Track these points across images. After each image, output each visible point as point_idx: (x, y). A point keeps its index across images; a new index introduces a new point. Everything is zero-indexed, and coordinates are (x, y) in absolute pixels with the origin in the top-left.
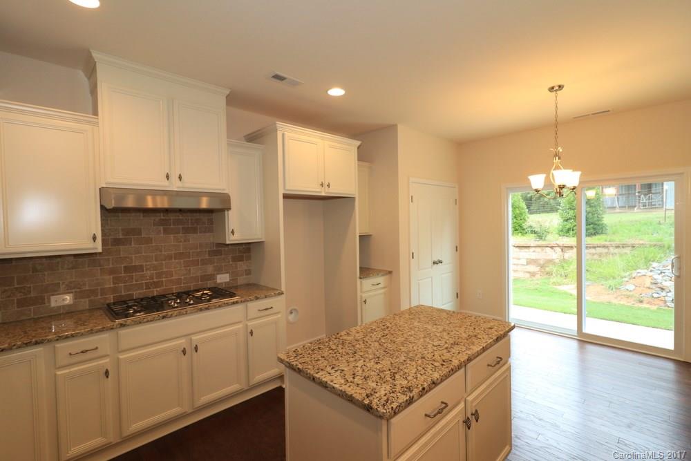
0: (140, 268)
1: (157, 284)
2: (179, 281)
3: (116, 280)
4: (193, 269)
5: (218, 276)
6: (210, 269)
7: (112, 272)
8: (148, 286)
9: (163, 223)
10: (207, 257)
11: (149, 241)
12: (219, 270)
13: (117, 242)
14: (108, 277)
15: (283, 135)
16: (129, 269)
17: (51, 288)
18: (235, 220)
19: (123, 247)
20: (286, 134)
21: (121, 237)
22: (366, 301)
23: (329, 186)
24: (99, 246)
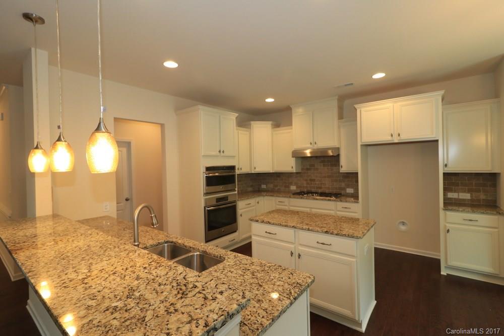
0: (314, 180)
1: (320, 188)
3: (307, 184)
4: (335, 183)
5: (348, 189)
6: (343, 185)
7: (306, 180)
8: (317, 188)
9: (323, 162)
10: (341, 178)
11: (317, 169)
12: (348, 186)
13: (308, 169)
14: (305, 182)
15: (361, 111)
16: (311, 180)
17: (291, 184)
18: (343, 161)
19: (309, 171)
20: (362, 109)
21: (308, 167)
22: (448, 231)
23: (399, 135)
24: (294, 170)
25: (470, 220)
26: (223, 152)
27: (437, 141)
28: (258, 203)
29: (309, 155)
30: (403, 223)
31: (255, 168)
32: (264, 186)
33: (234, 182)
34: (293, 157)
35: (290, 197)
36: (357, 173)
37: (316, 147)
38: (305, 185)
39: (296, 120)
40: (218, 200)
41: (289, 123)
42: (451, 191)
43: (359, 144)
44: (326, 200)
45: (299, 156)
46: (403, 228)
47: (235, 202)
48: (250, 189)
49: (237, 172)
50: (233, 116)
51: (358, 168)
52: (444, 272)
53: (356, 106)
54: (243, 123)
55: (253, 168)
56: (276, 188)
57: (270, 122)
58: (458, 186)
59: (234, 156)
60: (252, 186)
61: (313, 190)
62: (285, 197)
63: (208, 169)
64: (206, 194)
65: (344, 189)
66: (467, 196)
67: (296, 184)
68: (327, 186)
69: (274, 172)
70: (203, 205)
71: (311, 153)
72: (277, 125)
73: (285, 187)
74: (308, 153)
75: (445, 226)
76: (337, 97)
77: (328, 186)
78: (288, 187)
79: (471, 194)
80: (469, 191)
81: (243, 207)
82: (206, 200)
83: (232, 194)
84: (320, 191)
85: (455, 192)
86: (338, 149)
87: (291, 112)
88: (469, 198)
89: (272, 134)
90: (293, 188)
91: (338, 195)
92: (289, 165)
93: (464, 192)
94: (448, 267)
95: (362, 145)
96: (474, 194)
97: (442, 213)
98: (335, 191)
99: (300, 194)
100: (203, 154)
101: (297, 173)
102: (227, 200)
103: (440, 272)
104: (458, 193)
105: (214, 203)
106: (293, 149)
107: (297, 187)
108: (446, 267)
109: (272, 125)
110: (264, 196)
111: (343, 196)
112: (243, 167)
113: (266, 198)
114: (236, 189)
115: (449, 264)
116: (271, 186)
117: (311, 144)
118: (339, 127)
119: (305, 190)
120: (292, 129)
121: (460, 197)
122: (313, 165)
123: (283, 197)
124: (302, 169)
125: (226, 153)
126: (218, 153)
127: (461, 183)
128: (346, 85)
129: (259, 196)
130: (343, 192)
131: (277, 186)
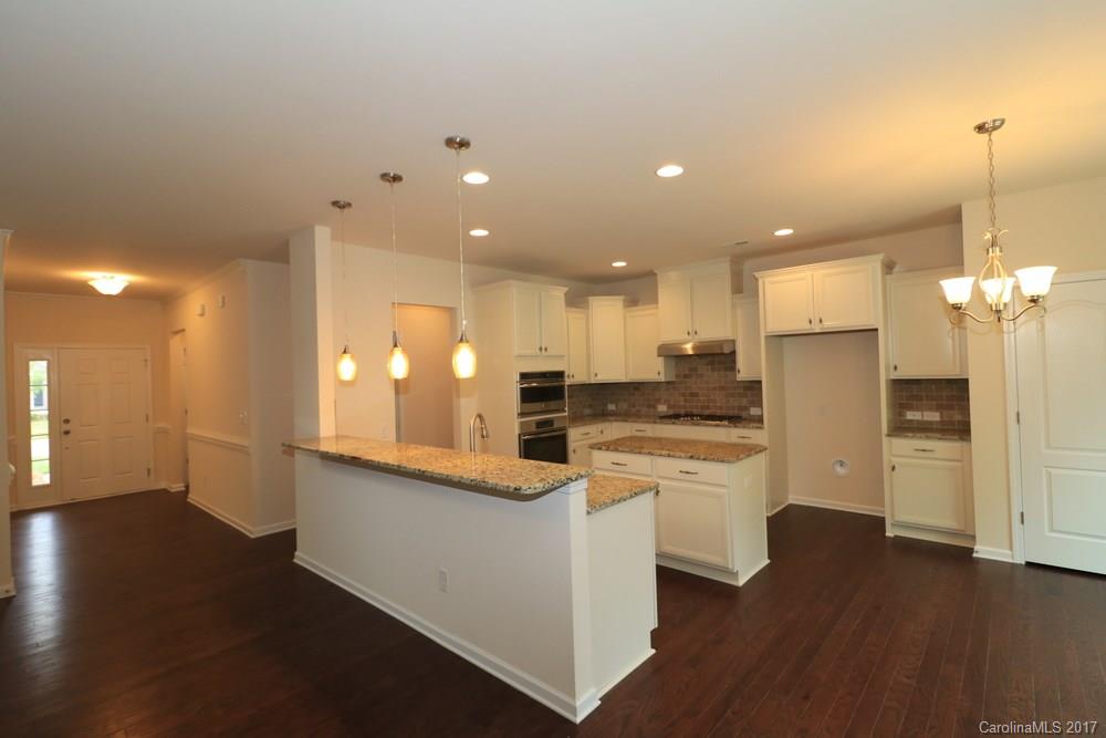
0: (696, 395)
1: (708, 407)
2: (721, 408)
3: (685, 401)
4: (731, 400)
5: (751, 409)
6: (744, 402)
7: (684, 395)
8: (702, 408)
10: (741, 391)
12: (751, 404)
13: (686, 376)
14: (682, 399)
15: (764, 283)
16: (692, 395)
17: (658, 401)
18: (741, 362)
19: (688, 380)
20: (767, 280)
21: (687, 372)
22: (893, 468)
23: (821, 321)
24: (662, 378)
25: (924, 450)
26: (546, 349)
27: (876, 330)
28: (602, 432)
29: (691, 352)
30: (842, 464)
31: (596, 375)
32: (612, 407)
33: (562, 397)
34: (659, 356)
35: (655, 423)
36: (760, 382)
37: (697, 338)
38: (682, 403)
39: (664, 294)
40: (540, 424)
41: (653, 299)
42: (911, 408)
43: (763, 335)
44: (711, 425)
45: (671, 354)
46: (839, 470)
47: (564, 429)
48: (587, 411)
49: (568, 382)
50: (559, 293)
51: (760, 373)
52: (889, 534)
53: (756, 274)
54: (575, 301)
55: (593, 375)
56: (634, 410)
57: (622, 298)
58: (922, 400)
59: (562, 356)
60: (591, 406)
61: (695, 411)
62: (647, 422)
63: (524, 376)
64: (522, 414)
65: (746, 408)
66: (934, 416)
67: (667, 402)
68: (718, 404)
69: (628, 381)
70: (517, 432)
71: (694, 348)
72: (632, 302)
73: (649, 406)
74: (689, 348)
75: (890, 461)
76: (728, 258)
77: (720, 403)
78: (655, 407)
79: (941, 413)
80: (939, 408)
81: (576, 436)
82: (522, 423)
83: (560, 416)
84: (707, 412)
85: (918, 409)
86: (733, 341)
87: (656, 281)
88: (938, 419)
89: (625, 318)
90: (662, 408)
91: (734, 419)
92: (653, 370)
93: (931, 409)
94: (895, 525)
95: (767, 337)
96: (945, 413)
97: (885, 440)
98: (731, 413)
99: (674, 417)
100: (516, 353)
101: (668, 383)
102: (552, 425)
103: (885, 532)
104: (922, 411)
105: (534, 429)
106: (660, 343)
107: (669, 407)
108: (892, 525)
109: (624, 301)
110: (610, 421)
111: (745, 419)
112: (576, 374)
113: (615, 424)
114: (566, 409)
115: (897, 518)
116: (624, 406)
117: (689, 333)
118: (734, 306)
119: (682, 412)
120: (657, 308)
121: (925, 419)
122: (696, 370)
123: (643, 422)
124: (677, 376)
125: (550, 352)
126: (538, 351)
127: (927, 396)
128: (738, 244)
129: (603, 421)
130: (744, 414)
131: (634, 406)
